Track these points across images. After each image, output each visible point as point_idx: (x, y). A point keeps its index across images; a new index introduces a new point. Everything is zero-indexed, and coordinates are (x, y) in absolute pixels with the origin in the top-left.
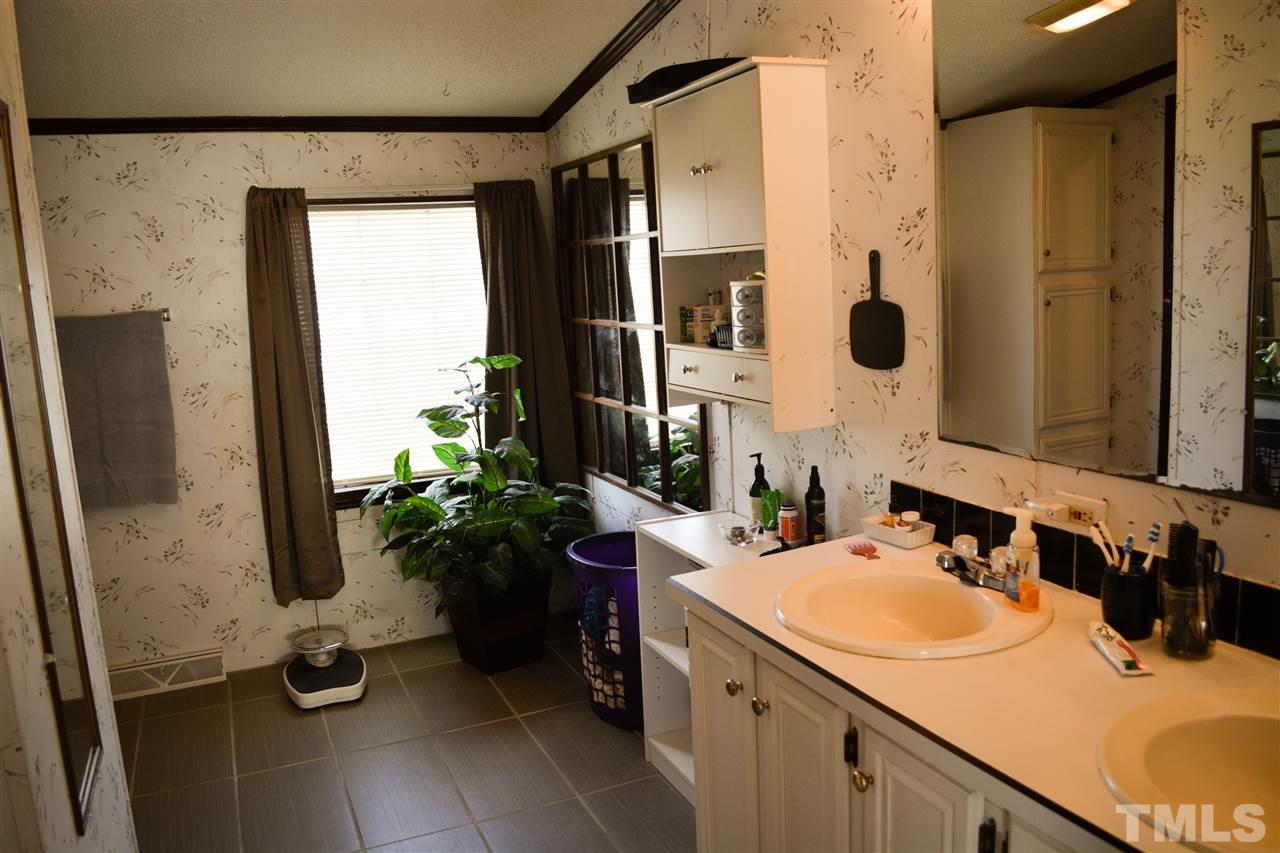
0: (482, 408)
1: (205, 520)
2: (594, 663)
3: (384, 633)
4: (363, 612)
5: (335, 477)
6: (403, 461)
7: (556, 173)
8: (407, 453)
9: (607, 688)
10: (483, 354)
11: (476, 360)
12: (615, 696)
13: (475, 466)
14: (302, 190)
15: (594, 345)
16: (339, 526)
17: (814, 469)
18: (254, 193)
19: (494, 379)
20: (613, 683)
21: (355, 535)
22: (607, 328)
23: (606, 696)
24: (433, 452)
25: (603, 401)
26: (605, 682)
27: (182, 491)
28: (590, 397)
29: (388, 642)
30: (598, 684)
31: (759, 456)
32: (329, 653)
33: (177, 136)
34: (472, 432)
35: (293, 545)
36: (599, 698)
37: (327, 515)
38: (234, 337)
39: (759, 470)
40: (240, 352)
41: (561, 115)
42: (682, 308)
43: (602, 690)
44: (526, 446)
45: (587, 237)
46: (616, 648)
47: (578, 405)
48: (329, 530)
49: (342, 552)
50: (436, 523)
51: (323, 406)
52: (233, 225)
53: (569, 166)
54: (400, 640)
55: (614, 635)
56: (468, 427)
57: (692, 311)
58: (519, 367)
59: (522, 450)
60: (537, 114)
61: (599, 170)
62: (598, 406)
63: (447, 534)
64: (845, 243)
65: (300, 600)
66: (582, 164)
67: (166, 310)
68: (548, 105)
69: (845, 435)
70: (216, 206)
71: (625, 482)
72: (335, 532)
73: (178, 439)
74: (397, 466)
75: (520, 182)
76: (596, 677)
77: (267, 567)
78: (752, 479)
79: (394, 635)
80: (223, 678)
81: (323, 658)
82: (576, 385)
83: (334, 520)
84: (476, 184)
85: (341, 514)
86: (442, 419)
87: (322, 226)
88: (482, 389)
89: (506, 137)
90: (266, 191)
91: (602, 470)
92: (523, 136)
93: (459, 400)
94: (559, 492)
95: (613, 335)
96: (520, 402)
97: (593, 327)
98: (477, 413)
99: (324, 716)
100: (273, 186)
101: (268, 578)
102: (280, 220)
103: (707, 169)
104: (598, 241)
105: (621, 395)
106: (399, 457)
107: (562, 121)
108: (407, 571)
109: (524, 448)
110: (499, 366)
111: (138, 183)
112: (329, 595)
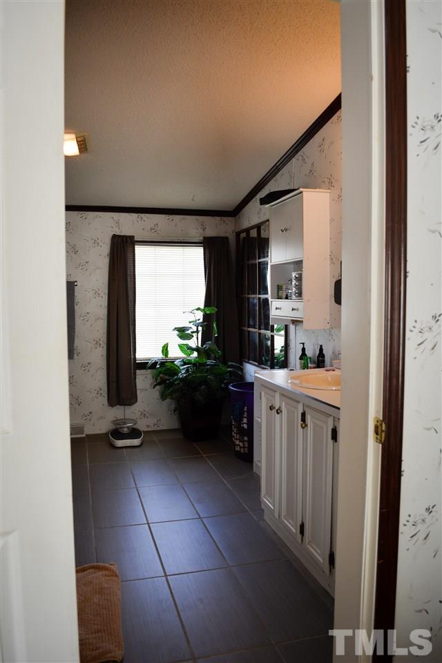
0: (200, 328)
1: (83, 369)
2: (236, 433)
3: (152, 425)
4: (143, 415)
5: (137, 357)
6: (165, 349)
7: (238, 234)
8: (167, 344)
9: (241, 444)
10: (202, 307)
11: (198, 309)
12: (244, 447)
13: (195, 354)
14: (133, 237)
15: (248, 305)
16: (137, 377)
17: (321, 346)
18: (114, 237)
19: (206, 317)
20: (243, 441)
21: (143, 380)
22: (254, 298)
23: (240, 447)
24: (178, 347)
25: (251, 329)
26: (240, 441)
27: (75, 355)
28: (246, 328)
29: (153, 429)
30: (237, 442)
31: (303, 344)
32: (128, 427)
33: (87, 213)
34: (195, 338)
35: (118, 381)
36: (237, 449)
37: (132, 371)
38: (102, 294)
39: (303, 349)
40: (104, 301)
41: (241, 210)
42: (278, 286)
43: (239, 445)
44: (217, 346)
45: (248, 260)
46: (245, 426)
47: (241, 332)
48: (133, 378)
49: (137, 388)
50: (177, 375)
51: (135, 325)
52: (105, 249)
53: (243, 231)
54: (158, 429)
55: (245, 420)
56: (193, 336)
57: (282, 287)
58: (217, 312)
59: (215, 347)
60: (232, 210)
61: (254, 233)
62: (249, 331)
63: (181, 379)
64: (334, 258)
65: (118, 406)
66: (248, 231)
67: (76, 281)
68: (235, 206)
69: (333, 331)
70: (99, 241)
71: (257, 364)
72: (135, 378)
73: (76, 334)
74: (163, 351)
75: (222, 237)
76: (237, 439)
77: (106, 391)
78: (301, 353)
79: (156, 427)
80: (84, 436)
81: (126, 430)
82: (241, 324)
83: (135, 373)
84: (204, 238)
85: (138, 372)
86: (182, 332)
87: (140, 251)
88: (201, 320)
89: (218, 219)
90: (119, 236)
91: (249, 360)
92: (225, 218)
93: (191, 325)
94: (229, 367)
95: (256, 301)
96: (215, 328)
97: (249, 298)
98: (197, 332)
99: (124, 450)
100: (122, 234)
101: (106, 396)
102: (124, 248)
103: (286, 230)
104: (253, 262)
105: (257, 327)
106: (164, 346)
107: (241, 212)
108: (163, 397)
109: (215, 346)
110: (208, 312)
111: (71, 231)
112: (131, 404)
